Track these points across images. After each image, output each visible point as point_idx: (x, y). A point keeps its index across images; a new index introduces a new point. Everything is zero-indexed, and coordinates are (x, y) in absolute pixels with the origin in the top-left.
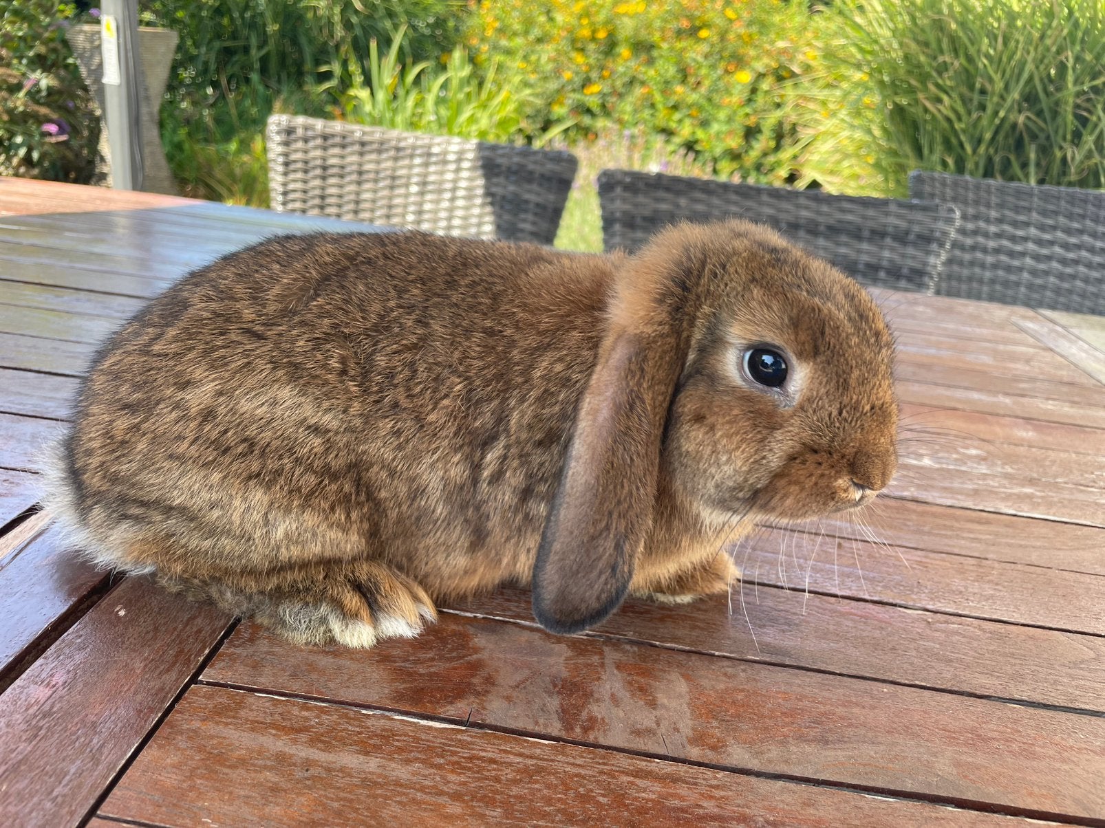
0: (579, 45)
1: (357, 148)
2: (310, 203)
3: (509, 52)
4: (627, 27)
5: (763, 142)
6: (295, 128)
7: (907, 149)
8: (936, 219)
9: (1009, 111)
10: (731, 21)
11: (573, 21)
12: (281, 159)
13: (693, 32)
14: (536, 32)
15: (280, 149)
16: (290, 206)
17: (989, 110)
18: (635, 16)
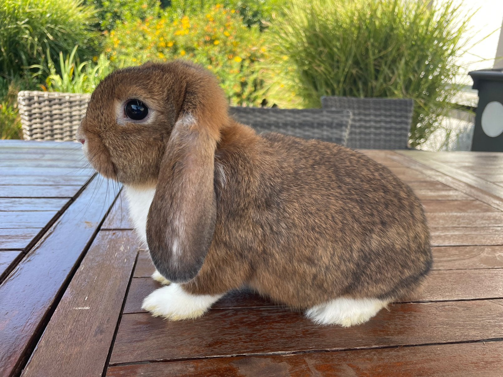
0: (160, 50)
1: (67, 104)
2: (45, 134)
3: (127, 54)
4: (181, 41)
5: (249, 89)
6: (33, 97)
7: (311, 87)
8: (343, 116)
9: (349, 69)
10: (227, 37)
11: (156, 39)
12: (27, 113)
13: (212, 42)
14: (139, 45)
15: (26, 108)
16: (34, 136)
17: (341, 68)
18: (185, 35)
